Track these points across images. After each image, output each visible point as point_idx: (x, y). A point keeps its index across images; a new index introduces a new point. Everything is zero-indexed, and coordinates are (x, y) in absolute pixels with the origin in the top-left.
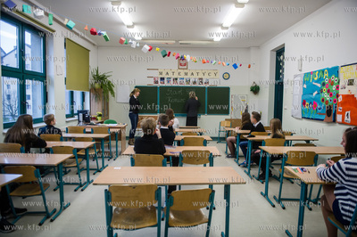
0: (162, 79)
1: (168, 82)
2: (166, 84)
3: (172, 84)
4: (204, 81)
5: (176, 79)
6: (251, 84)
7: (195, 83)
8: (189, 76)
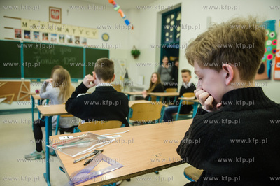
0: (27, 32)
1: (36, 37)
2: (32, 39)
3: (41, 40)
4: (81, 40)
5: (47, 34)
6: (131, 48)
7: (70, 41)
8: (63, 32)
